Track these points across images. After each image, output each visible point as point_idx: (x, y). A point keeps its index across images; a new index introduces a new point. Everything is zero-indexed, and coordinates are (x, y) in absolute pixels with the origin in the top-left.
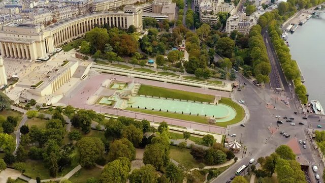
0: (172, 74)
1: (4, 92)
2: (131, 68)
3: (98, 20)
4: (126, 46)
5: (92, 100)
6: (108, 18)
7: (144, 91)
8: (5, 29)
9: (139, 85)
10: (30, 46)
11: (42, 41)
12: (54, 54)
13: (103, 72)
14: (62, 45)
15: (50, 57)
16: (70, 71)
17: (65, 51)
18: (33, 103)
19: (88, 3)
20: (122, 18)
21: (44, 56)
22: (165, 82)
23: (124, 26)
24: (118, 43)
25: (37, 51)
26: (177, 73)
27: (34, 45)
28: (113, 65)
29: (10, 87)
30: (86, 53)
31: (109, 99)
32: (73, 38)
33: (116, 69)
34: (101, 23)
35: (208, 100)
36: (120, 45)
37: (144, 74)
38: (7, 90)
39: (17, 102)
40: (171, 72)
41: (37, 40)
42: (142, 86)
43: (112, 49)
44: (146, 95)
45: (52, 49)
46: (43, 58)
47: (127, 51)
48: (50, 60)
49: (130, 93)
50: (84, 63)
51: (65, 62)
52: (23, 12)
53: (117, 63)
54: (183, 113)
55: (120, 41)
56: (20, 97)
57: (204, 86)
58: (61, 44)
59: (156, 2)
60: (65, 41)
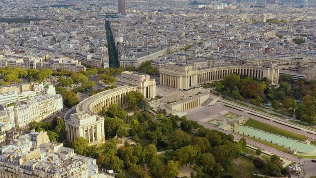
0: (280, 116)
1: (149, 103)
2: (248, 106)
3: (239, 70)
4: (250, 90)
5: (206, 120)
6: (248, 70)
7: (251, 123)
8: (166, 65)
9: (248, 118)
10: (178, 78)
11: (187, 77)
12: (194, 87)
13: (225, 106)
14: (205, 84)
15: (191, 89)
16: (200, 100)
17: (204, 87)
18: (164, 112)
19: (242, 60)
20: (260, 71)
21: (187, 87)
22: (271, 121)
23: (260, 78)
24: (244, 86)
25: (183, 83)
26: (285, 116)
27: (181, 78)
28: (235, 102)
29: (155, 101)
30: (219, 91)
31: (219, 122)
32: (215, 80)
33: (236, 105)
34: (242, 73)
35: (301, 139)
36: (245, 88)
37: (257, 112)
38: (152, 101)
39: (156, 110)
40: (281, 114)
41: (184, 75)
42: (250, 119)
43: (238, 91)
44: (250, 126)
45: (194, 83)
46: (186, 88)
47: (250, 94)
48: (190, 91)
49: (238, 122)
50: (213, 97)
51: (199, 93)
52: (188, 59)
53: (239, 101)
54: (271, 142)
55: (246, 85)
56: (158, 107)
57: (304, 130)
58: (204, 82)
59: (302, 65)
60: (208, 81)
